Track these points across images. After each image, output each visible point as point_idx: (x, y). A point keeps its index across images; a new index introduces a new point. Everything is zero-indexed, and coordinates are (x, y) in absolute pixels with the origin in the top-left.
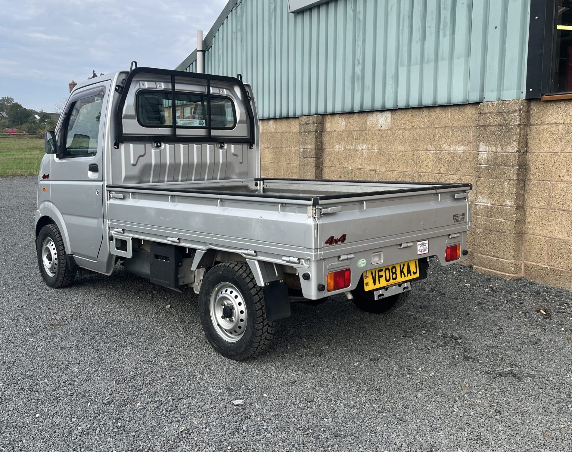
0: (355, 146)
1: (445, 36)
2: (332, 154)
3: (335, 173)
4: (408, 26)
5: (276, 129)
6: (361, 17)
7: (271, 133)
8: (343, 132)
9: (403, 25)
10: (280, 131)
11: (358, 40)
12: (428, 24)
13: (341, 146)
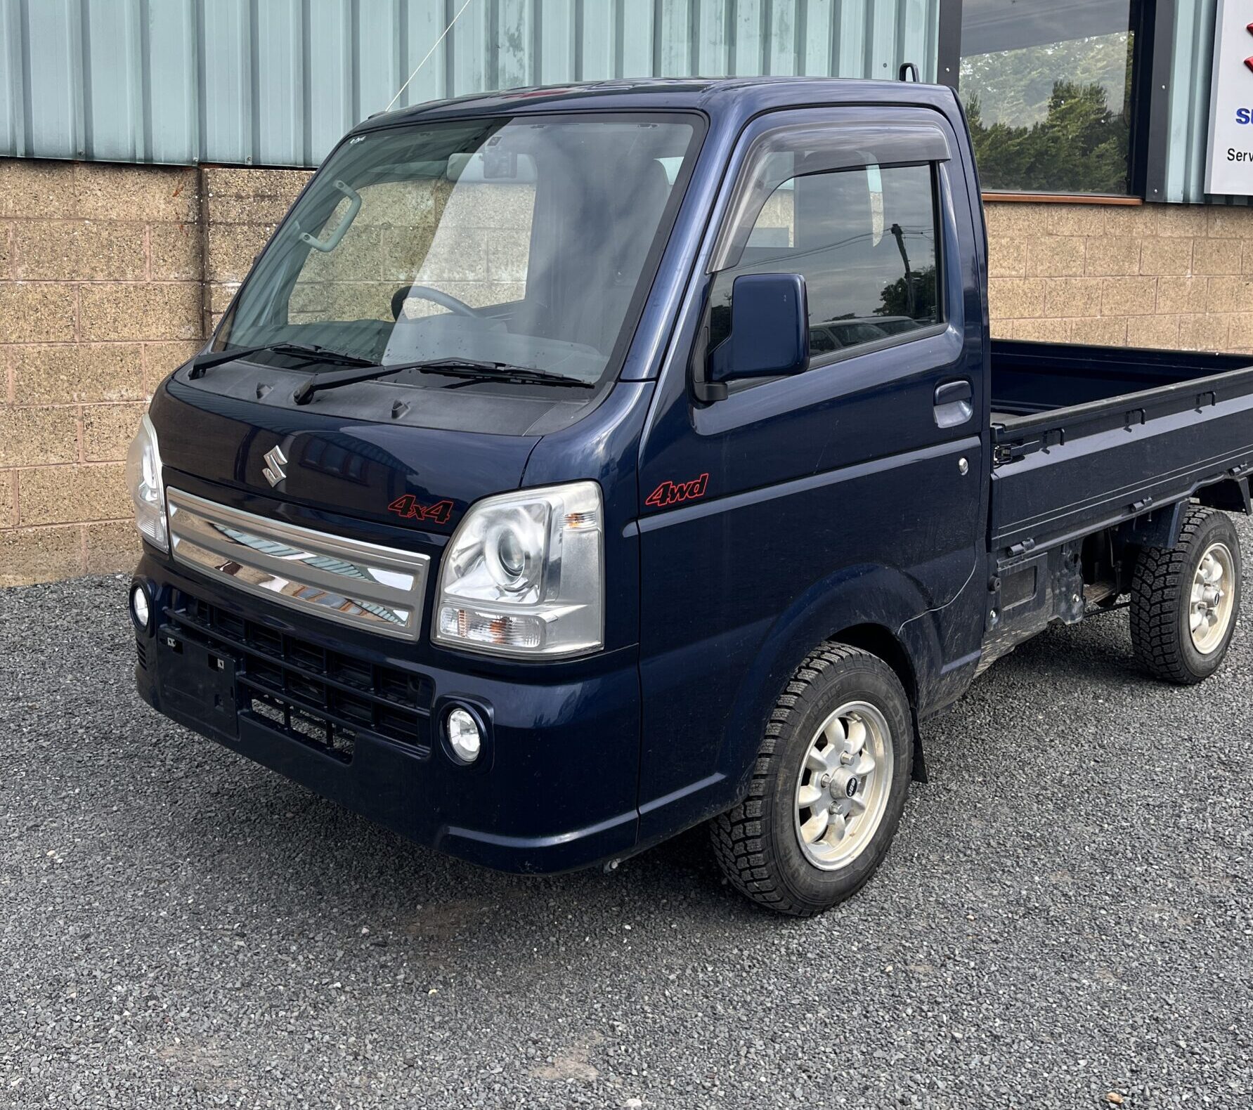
0: (488, 270)
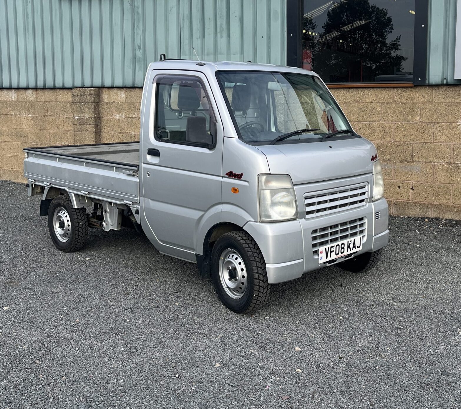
1: (222, 37)
2: (111, 121)
3: (115, 137)
4: (188, 25)
5: (36, 98)
6: (140, 12)
7: (29, 102)
8: (124, 103)
9: (183, 24)
10: (42, 100)
11: (138, 29)
12: (206, 27)
13: (122, 115)
